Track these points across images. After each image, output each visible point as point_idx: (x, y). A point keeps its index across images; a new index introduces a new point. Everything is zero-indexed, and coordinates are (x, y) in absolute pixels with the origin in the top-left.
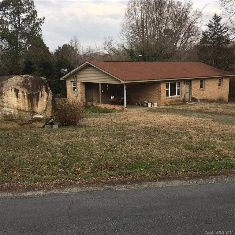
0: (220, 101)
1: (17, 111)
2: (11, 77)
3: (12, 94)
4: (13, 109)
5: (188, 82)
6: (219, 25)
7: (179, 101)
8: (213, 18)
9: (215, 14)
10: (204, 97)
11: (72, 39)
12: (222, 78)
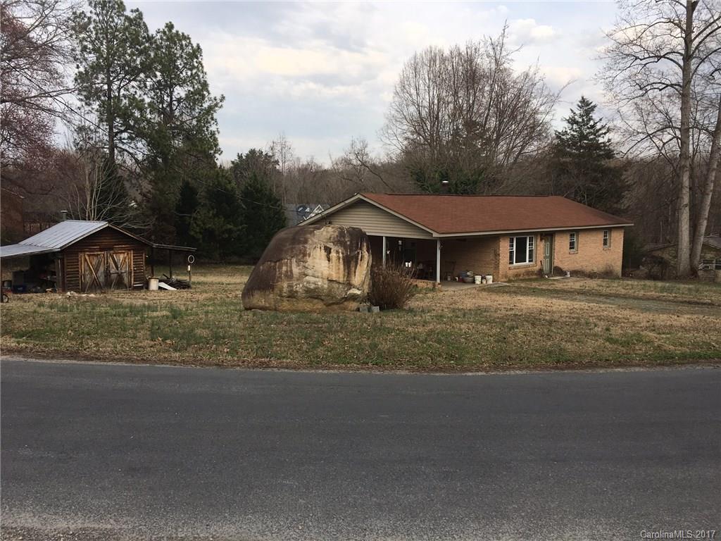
0: (607, 274)
1: (326, 282)
2: (319, 229)
3: (321, 256)
4: (321, 280)
5: (549, 236)
6: (590, 119)
7: (533, 273)
8: (579, 106)
9: (583, 98)
10: (577, 267)
11: (275, 140)
12: (610, 229)
